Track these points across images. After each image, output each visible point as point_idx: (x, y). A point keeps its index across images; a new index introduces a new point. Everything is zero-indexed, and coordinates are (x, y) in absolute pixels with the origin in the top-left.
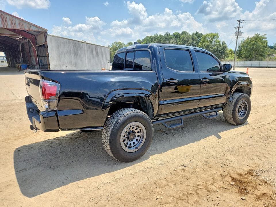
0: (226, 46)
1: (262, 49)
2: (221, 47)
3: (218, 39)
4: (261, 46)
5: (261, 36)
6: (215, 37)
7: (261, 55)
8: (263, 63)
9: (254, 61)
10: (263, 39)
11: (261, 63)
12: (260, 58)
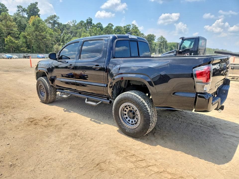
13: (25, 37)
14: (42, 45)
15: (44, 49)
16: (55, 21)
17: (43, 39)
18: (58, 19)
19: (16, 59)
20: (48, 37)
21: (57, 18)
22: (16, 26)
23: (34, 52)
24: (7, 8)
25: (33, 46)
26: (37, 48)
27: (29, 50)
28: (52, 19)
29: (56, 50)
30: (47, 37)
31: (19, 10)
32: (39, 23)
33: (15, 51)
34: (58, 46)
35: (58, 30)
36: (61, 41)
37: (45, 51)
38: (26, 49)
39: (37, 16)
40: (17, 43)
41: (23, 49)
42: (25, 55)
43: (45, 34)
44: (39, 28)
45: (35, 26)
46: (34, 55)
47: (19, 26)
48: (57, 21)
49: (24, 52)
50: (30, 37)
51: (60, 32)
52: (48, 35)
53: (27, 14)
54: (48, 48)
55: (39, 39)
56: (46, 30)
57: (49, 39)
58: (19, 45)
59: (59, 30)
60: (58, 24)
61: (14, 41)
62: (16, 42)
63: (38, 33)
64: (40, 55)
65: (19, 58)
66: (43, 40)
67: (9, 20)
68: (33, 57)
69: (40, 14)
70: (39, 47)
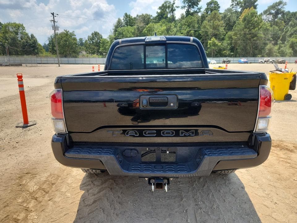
0: (37, 40)
1: (74, 46)
2: (30, 40)
3: (24, 31)
4: (72, 42)
5: (71, 33)
6: (20, 28)
7: (74, 52)
8: (78, 60)
9: (70, 57)
10: (73, 37)
11: (77, 59)
12: (74, 54)
13: (230, 38)
14: (249, 46)
15: (251, 52)
16: (278, 10)
17: (253, 37)
18: (285, 6)
19: (214, 64)
20: (261, 34)
21: (282, 5)
22: (224, 25)
23: (238, 55)
24: (219, 6)
25: (237, 48)
26: (242, 50)
27: (232, 53)
28: (275, 7)
29: (268, 51)
30: (258, 35)
31: (232, 5)
32: (252, 16)
33: (216, 55)
34: (272, 46)
35: (281, 22)
36: (280, 38)
37: (252, 54)
38: (228, 53)
39: (252, 7)
40: (220, 46)
41: (225, 53)
42: (225, 59)
43: (256, 30)
44: (251, 23)
45: (246, 22)
46: (236, 59)
47: (227, 24)
48: (282, 10)
49: (225, 56)
50: (236, 36)
51: (283, 25)
52: (262, 32)
53: (241, 7)
54: (256, 50)
55: (247, 38)
56: (259, 25)
57: (262, 37)
58: (222, 48)
59: (283, 22)
60: (283, 13)
61: (217, 43)
62: (220, 44)
63: (248, 30)
64: (243, 60)
65: (217, 63)
66: (252, 40)
67: (217, 18)
68: (234, 62)
69: (258, 5)
70: (245, 49)
